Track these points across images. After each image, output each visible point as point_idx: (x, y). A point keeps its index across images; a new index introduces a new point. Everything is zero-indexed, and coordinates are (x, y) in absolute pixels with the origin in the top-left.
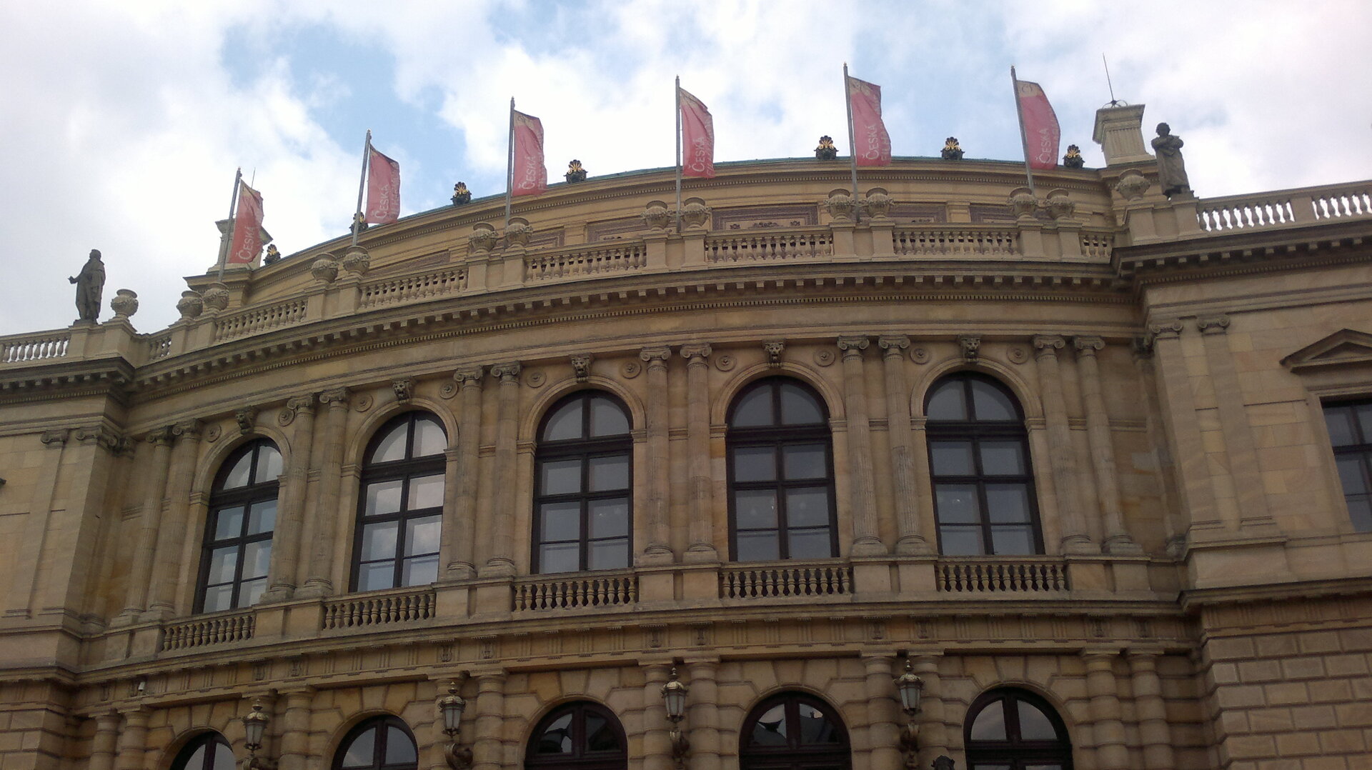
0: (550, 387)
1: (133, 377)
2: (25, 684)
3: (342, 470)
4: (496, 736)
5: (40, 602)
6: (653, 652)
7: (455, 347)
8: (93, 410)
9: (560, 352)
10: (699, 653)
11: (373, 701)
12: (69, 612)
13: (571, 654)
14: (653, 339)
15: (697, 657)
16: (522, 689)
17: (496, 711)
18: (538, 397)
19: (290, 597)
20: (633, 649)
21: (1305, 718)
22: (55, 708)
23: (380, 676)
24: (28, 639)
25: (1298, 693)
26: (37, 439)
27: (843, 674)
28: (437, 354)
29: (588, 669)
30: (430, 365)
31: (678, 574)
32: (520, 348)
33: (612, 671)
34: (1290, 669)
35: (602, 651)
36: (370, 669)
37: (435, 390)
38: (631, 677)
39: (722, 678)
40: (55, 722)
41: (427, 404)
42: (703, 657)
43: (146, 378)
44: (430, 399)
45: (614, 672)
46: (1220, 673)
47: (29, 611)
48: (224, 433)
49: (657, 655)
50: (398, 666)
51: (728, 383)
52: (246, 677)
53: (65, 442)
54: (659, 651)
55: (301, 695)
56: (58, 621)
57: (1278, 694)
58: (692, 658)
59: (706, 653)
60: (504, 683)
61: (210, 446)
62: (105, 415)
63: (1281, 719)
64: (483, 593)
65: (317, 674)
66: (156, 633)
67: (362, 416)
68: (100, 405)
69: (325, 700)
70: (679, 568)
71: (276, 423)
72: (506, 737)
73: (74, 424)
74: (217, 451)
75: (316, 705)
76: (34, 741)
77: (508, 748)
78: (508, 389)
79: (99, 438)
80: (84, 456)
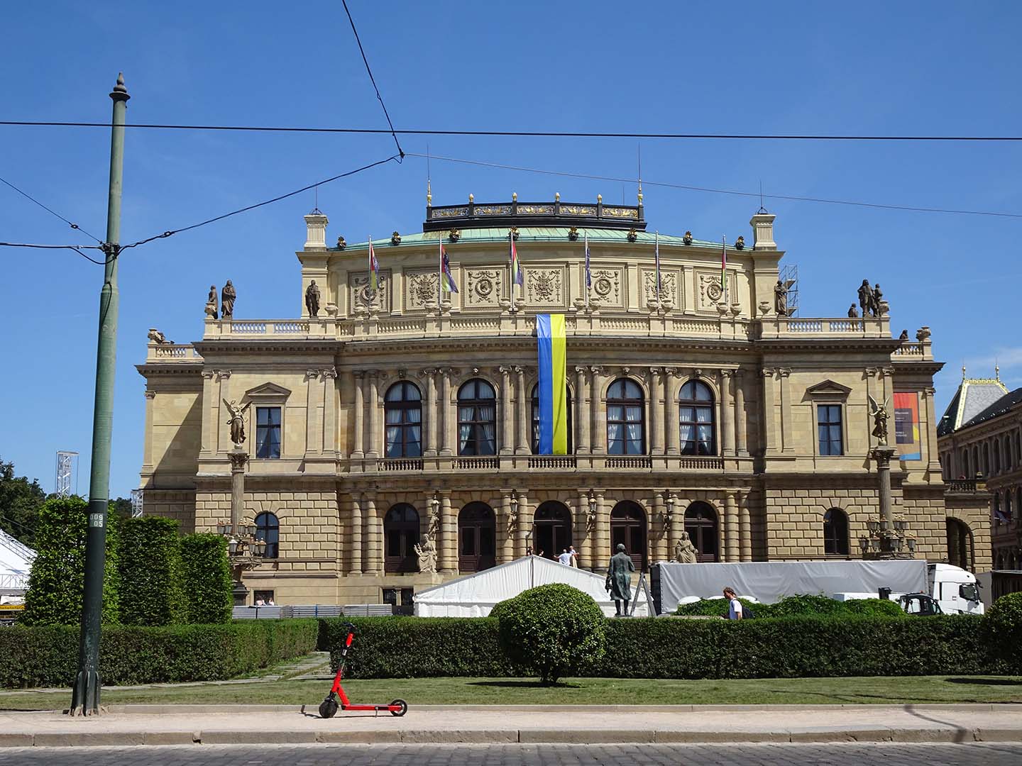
3: (451, 403)
4: (527, 513)
6: (582, 487)
7: (498, 356)
8: (326, 361)
11: (476, 497)
12: (335, 452)
14: (580, 362)
16: (534, 497)
19: (437, 455)
21: (794, 518)
23: (480, 489)
24: (320, 464)
25: (792, 509)
26: (303, 373)
27: (646, 496)
28: (490, 357)
29: (558, 491)
30: (488, 362)
31: (591, 459)
32: (526, 360)
33: (566, 492)
34: (793, 501)
36: (476, 486)
37: (488, 372)
41: (485, 378)
42: (600, 490)
43: (351, 348)
44: (487, 375)
46: (769, 501)
48: (390, 377)
51: (607, 381)
52: (422, 484)
53: (316, 375)
56: (333, 457)
57: (786, 510)
61: (383, 382)
62: (333, 364)
63: (786, 518)
68: (330, 359)
72: (530, 513)
73: (319, 367)
74: (388, 382)
77: (530, 516)
78: (522, 377)
79: (334, 375)
80: (328, 383)
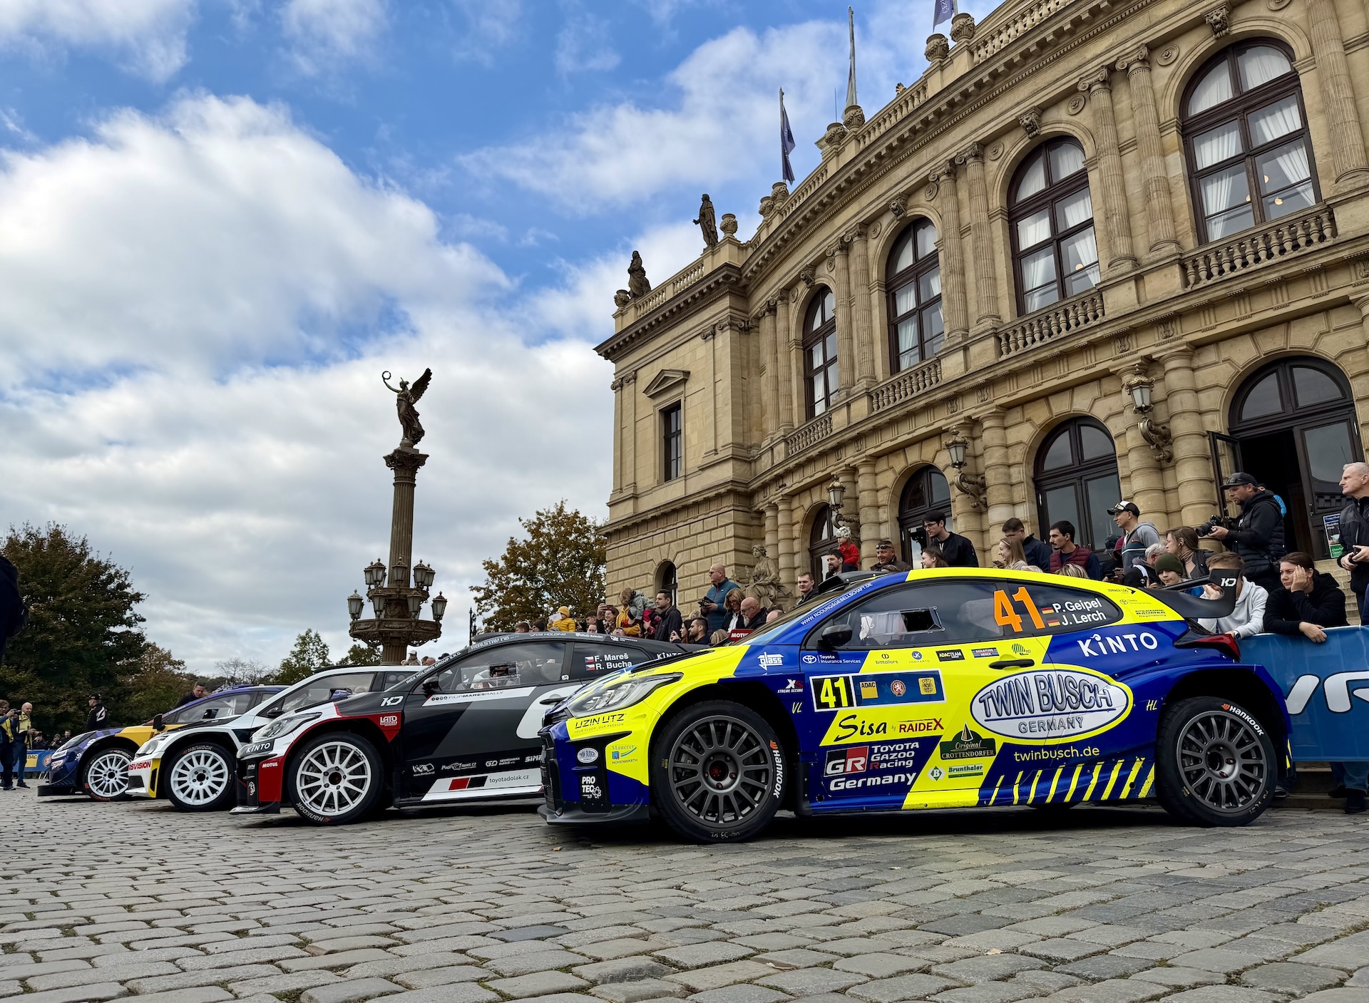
0: (1008, 153)
1: (741, 275)
2: (719, 497)
3: (870, 289)
4: (1000, 462)
5: (721, 443)
6: (1122, 357)
7: (927, 154)
8: (722, 307)
9: (1008, 118)
10: (1168, 345)
11: (914, 457)
12: (735, 445)
13: (1050, 379)
14: (1090, 66)
15: (1165, 350)
16: (1019, 420)
17: (997, 442)
18: (1000, 166)
19: (848, 395)
20: (1104, 360)
22: (740, 508)
23: (910, 436)
24: (717, 468)
26: (699, 339)
27: (1335, 326)
28: (916, 166)
29: (1070, 388)
30: (912, 178)
31: (1138, 279)
32: (976, 130)
33: (1092, 384)
35: (1077, 369)
36: (904, 433)
37: (922, 197)
38: (1108, 385)
39: (1197, 362)
40: (741, 517)
41: (919, 212)
42: (1171, 348)
43: (748, 273)
44: (918, 206)
45: (1094, 385)
47: (716, 450)
48: (798, 294)
49: (1128, 358)
50: (922, 426)
51: (1173, 75)
52: (832, 460)
53: (714, 334)
54: (1129, 355)
55: (865, 463)
56: (729, 452)
58: (1159, 352)
59: (1174, 343)
60: (1003, 418)
61: (794, 304)
62: (730, 307)
64: (974, 350)
65: (873, 446)
66: (783, 445)
67: (875, 242)
68: (726, 302)
69: (882, 465)
70: (1138, 272)
71: (826, 272)
72: (1011, 462)
73: (714, 321)
74: (798, 307)
75: (877, 470)
76: (730, 531)
77: (1014, 470)
78: (973, 170)
79: (731, 325)
80: (724, 340)
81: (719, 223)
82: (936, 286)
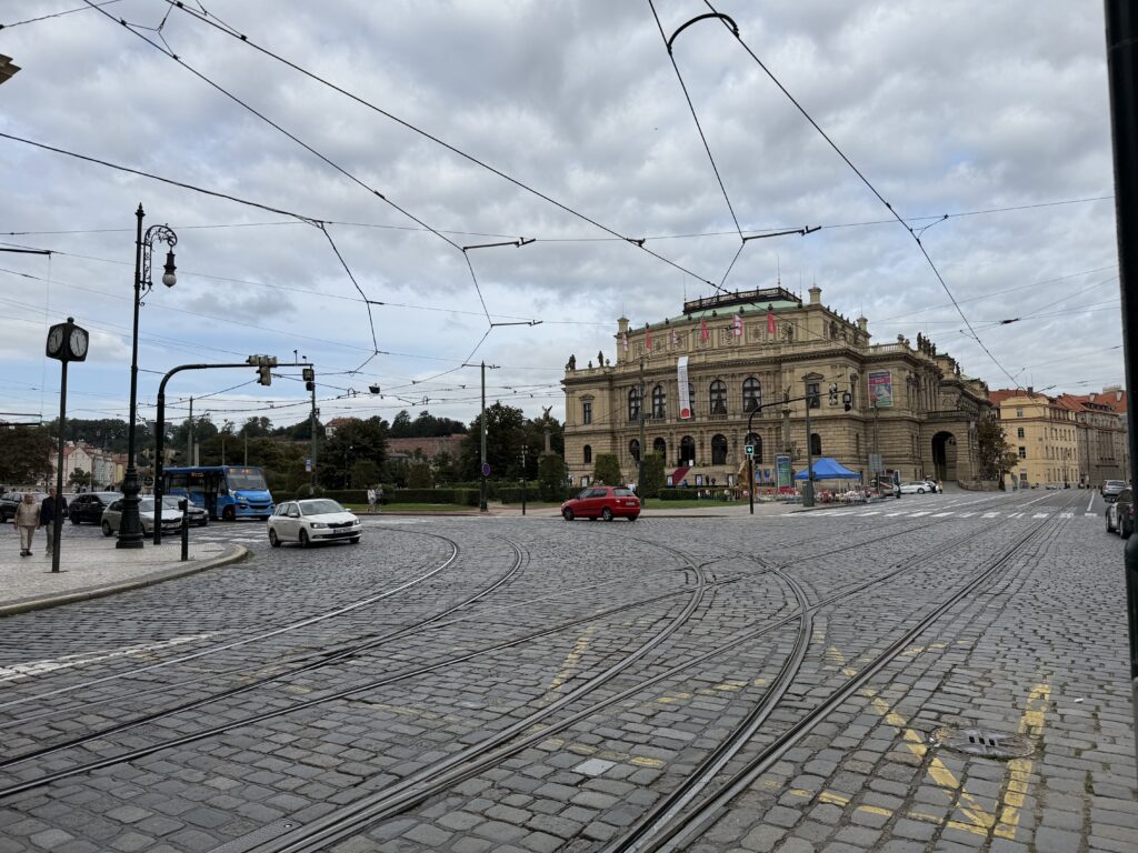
1: (612, 375)
2: (604, 432)
3: (650, 397)
8: (607, 383)
10: (705, 429)
12: (610, 420)
14: (697, 375)
17: (676, 437)
22: (611, 436)
23: (659, 432)
24: (604, 425)
26: (597, 390)
29: (688, 432)
34: (794, 431)
38: (695, 433)
39: (709, 433)
40: (611, 439)
45: (692, 432)
47: (603, 420)
48: (629, 388)
49: (699, 430)
51: (710, 382)
53: (603, 390)
55: (648, 435)
56: (608, 422)
60: (677, 434)
65: (650, 432)
67: (651, 387)
71: (637, 387)
73: (603, 386)
74: (628, 391)
75: (650, 437)
76: (608, 441)
77: (678, 441)
79: (608, 389)
80: (606, 393)
81: (604, 360)
82: (664, 401)
